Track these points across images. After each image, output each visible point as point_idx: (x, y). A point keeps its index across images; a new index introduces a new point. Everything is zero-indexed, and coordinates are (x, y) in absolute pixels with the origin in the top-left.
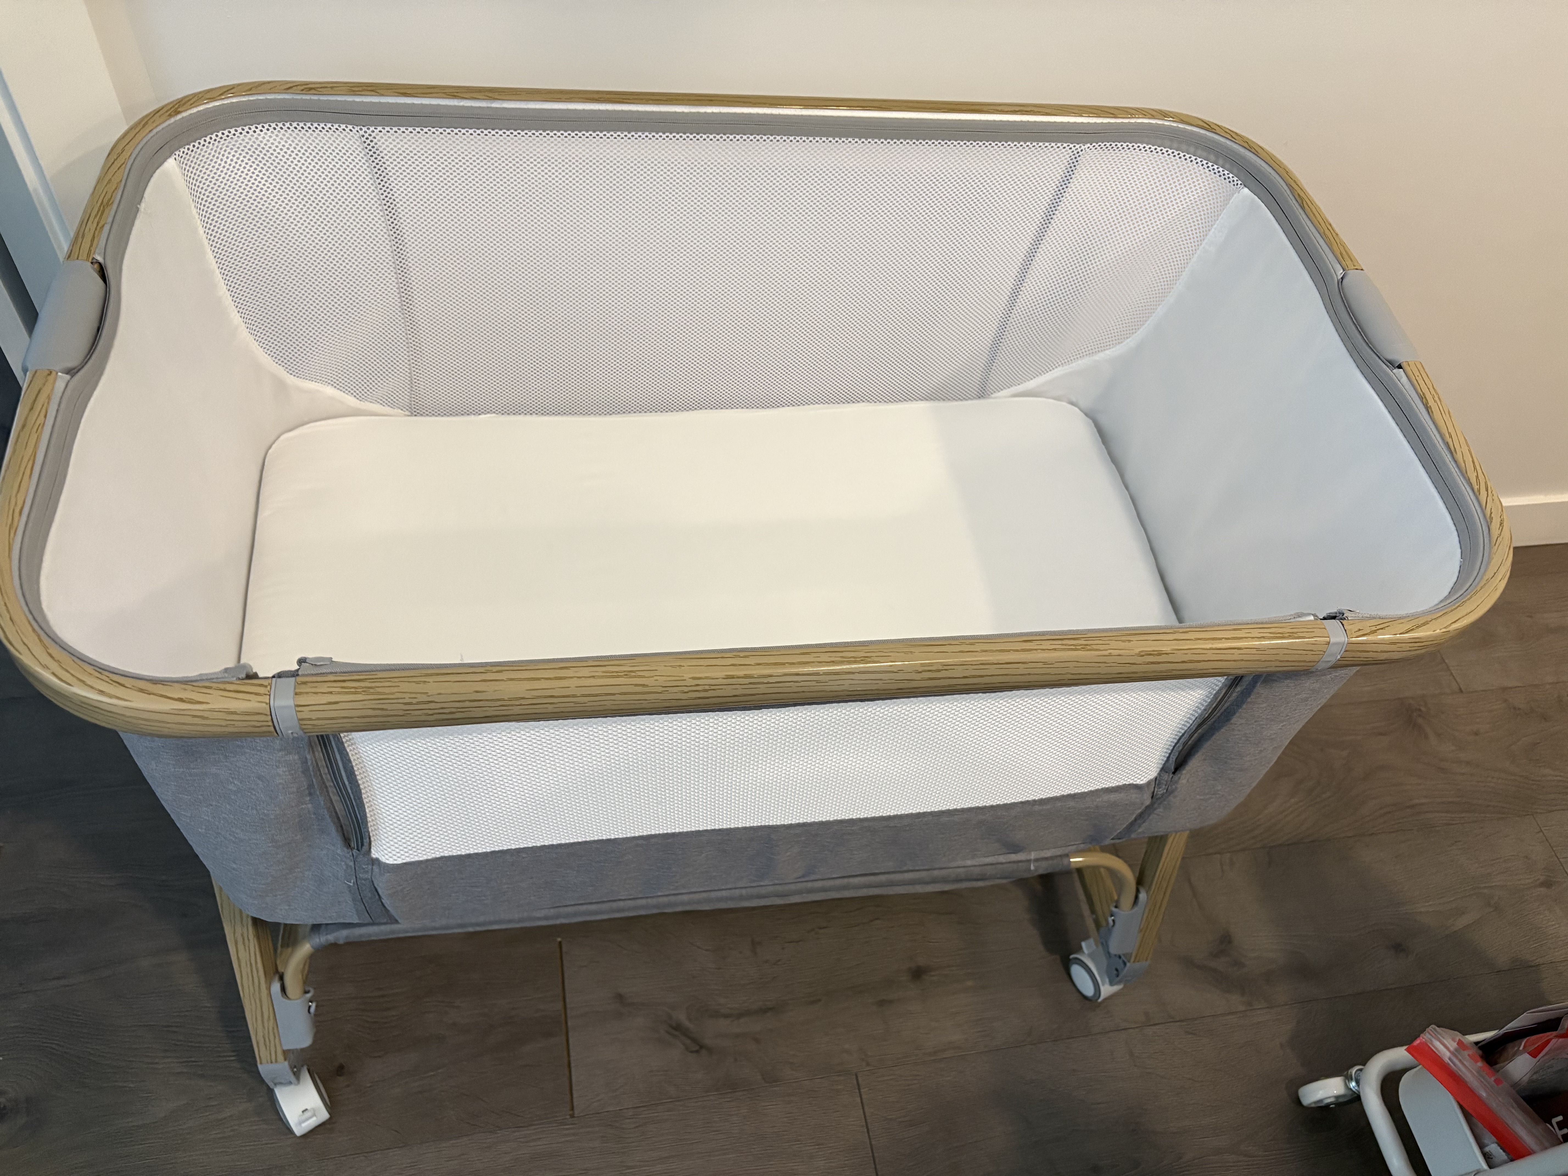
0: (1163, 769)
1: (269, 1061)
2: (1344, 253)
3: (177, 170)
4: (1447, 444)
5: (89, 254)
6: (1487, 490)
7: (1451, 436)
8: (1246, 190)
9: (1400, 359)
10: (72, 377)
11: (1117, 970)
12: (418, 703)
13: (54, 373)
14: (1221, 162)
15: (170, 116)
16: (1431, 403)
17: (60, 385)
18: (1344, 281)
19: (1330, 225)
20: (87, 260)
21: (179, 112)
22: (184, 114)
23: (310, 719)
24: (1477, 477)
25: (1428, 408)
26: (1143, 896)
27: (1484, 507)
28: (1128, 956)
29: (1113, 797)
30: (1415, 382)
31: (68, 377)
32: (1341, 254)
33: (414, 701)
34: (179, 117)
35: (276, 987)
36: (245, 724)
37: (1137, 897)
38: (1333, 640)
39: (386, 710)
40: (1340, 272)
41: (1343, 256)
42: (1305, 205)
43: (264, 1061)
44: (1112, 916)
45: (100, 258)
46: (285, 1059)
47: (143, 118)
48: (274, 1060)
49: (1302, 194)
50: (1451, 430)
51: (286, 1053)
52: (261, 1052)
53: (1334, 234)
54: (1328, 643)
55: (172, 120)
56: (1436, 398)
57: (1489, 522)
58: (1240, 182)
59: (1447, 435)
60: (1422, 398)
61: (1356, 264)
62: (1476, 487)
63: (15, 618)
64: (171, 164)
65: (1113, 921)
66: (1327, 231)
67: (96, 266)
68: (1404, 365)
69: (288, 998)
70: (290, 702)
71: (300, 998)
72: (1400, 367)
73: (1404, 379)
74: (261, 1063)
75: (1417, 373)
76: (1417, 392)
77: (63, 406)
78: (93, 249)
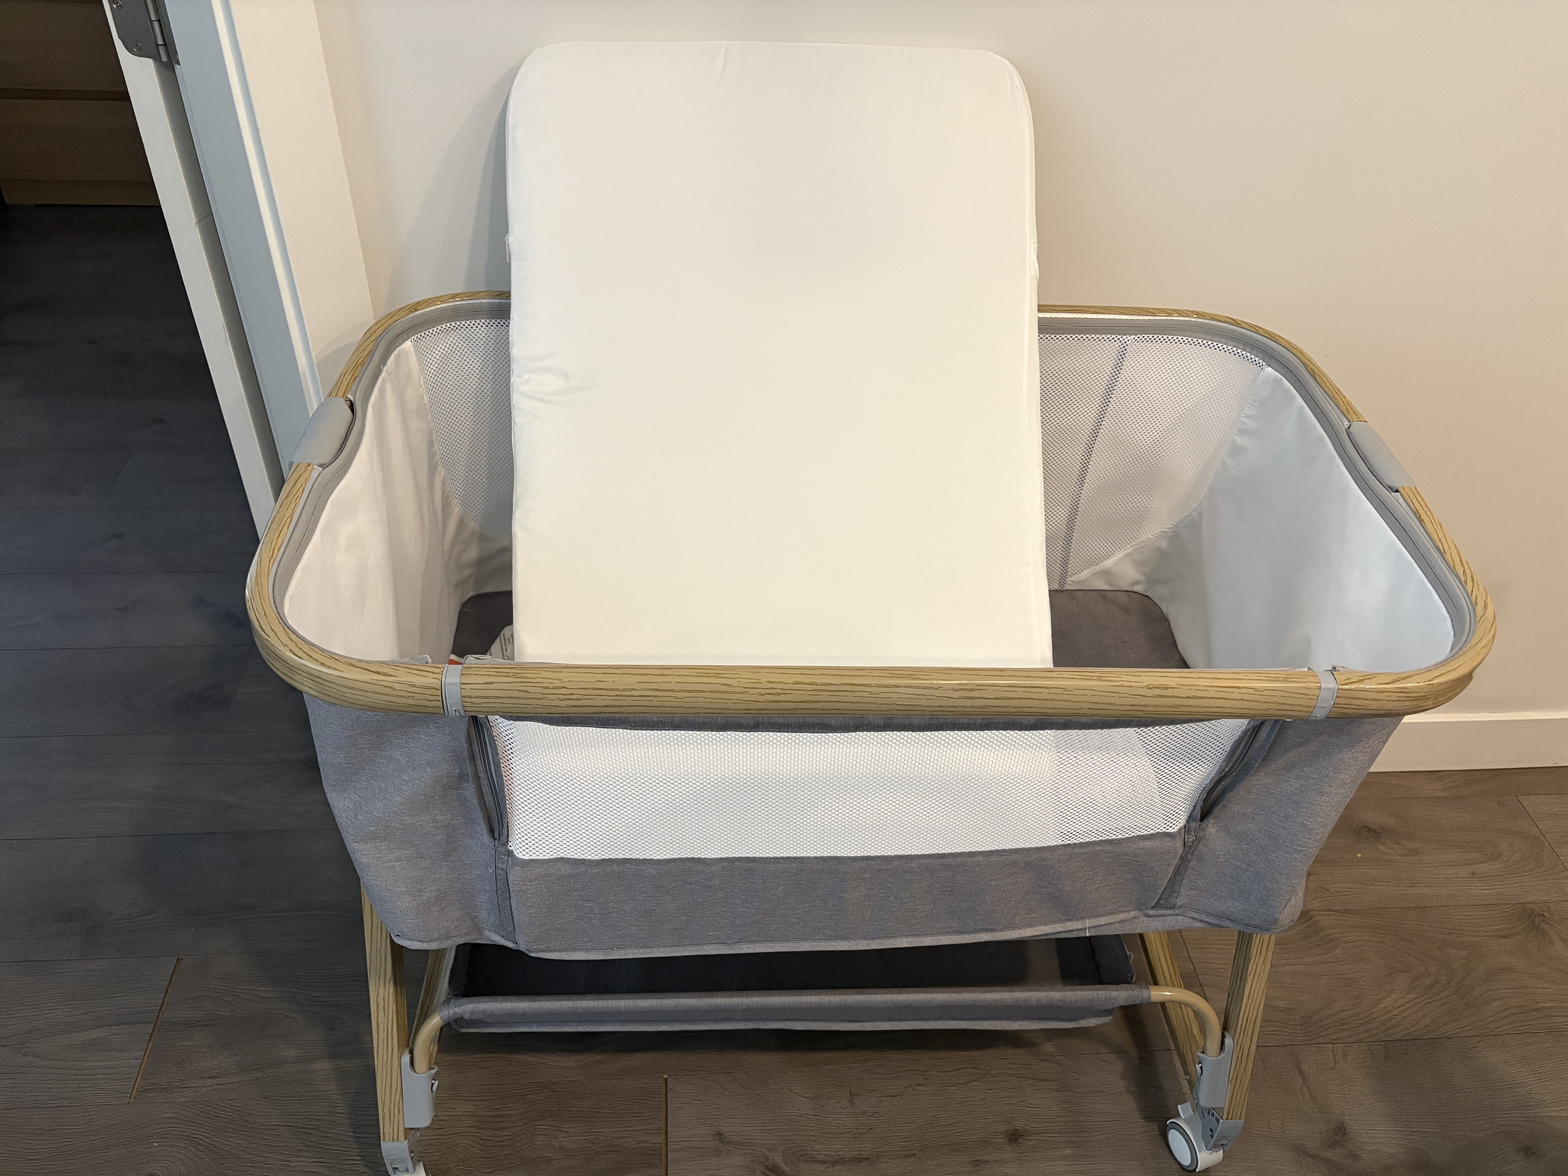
0: (1190, 818)
1: (391, 1139)
2: (1349, 409)
3: (412, 349)
4: (1437, 548)
5: (344, 394)
6: (1473, 581)
7: (1440, 541)
8: (1270, 369)
9: (1397, 485)
10: (324, 469)
11: (1211, 1130)
12: (554, 688)
13: (311, 466)
14: (1248, 349)
15: (411, 312)
16: (1423, 516)
17: (315, 474)
18: (1351, 429)
19: (1339, 390)
20: (343, 397)
21: (417, 310)
22: (421, 311)
23: (471, 697)
24: (1464, 571)
25: (1421, 521)
26: (1228, 1041)
27: (1470, 593)
28: (1220, 1110)
29: (1148, 844)
30: (1411, 503)
31: (321, 469)
32: (1347, 410)
33: (550, 686)
34: (417, 313)
35: (406, 1058)
36: (421, 697)
37: (1223, 1043)
38: (1323, 686)
39: (529, 692)
40: (1346, 423)
41: (1348, 411)
42: (1317, 377)
43: (387, 1138)
44: (1200, 1063)
45: (351, 398)
46: (406, 1139)
47: (391, 313)
48: (395, 1140)
49: (1313, 368)
50: (1441, 536)
51: (408, 1131)
52: (386, 1128)
53: (1341, 396)
54: (1320, 688)
55: (412, 315)
56: (1429, 513)
57: (1474, 605)
58: (1264, 364)
59: (1438, 541)
60: (1416, 513)
61: (1360, 417)
62: (1463, 579)
63: (267, 613)
64: (408, 345)
65: (1201, 1068)
66: (1335, 393)
67: (348, 403)
68: (1400, 490)
69: (415, 1071)
70: (458, 681)
71: (427, 1072)
72: (1397, 491)
73: (1401, 500)
74: (384, 1140)
75: (1411, 495)
76: (1411, 510)
77: (315, 487)
78: (347, 391)
